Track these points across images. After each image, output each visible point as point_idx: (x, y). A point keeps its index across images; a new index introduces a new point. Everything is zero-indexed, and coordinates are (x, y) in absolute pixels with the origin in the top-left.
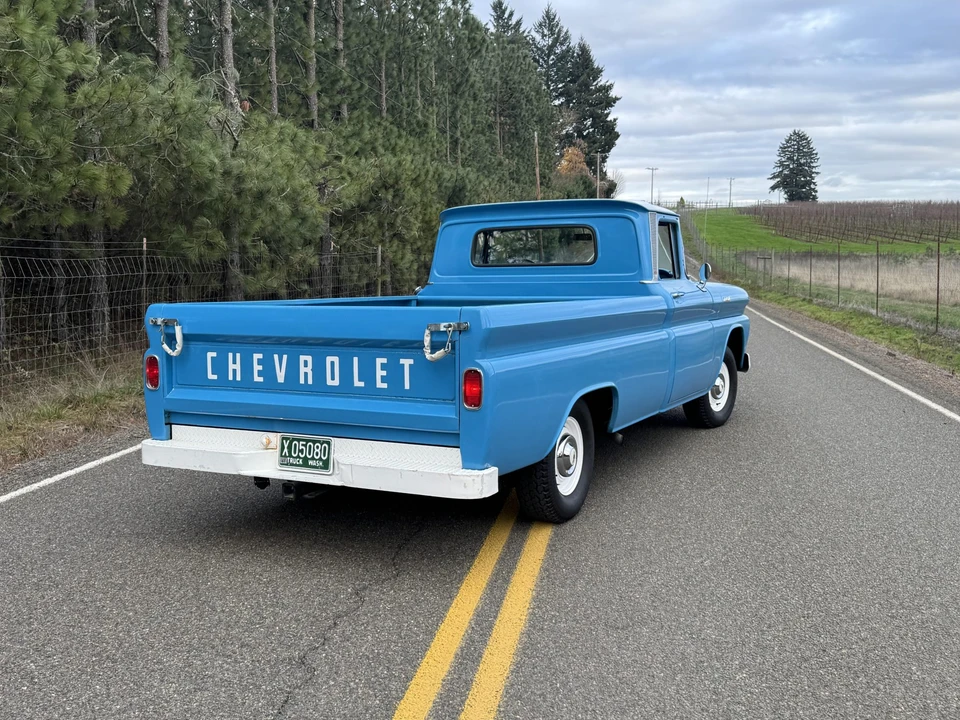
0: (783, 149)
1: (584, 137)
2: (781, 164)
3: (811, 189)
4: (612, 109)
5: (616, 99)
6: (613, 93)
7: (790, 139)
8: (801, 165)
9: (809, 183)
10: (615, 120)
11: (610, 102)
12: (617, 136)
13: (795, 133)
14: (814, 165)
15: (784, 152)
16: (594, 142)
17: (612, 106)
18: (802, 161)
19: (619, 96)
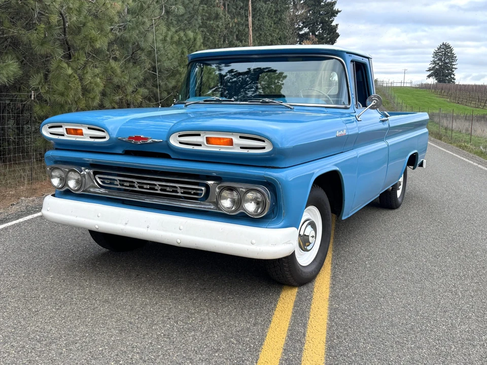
0: (436, 54)
1: (316, 36)
2: (434, 62)
3: (451, 77)
4: (335, 18)
5: (338, 12)
6: (336, 8)
7: (440, 48)
8: (446, 63)
9: (450, 74)
10: (337, 25)
11: (334, 13)
12: (338, 36)
13: (443, 44)
14: (454, 63)
15: (436, 55)
16: (322, 39)
17: (335, 16)
18: (447, 61)
19: (339, 10)
